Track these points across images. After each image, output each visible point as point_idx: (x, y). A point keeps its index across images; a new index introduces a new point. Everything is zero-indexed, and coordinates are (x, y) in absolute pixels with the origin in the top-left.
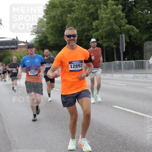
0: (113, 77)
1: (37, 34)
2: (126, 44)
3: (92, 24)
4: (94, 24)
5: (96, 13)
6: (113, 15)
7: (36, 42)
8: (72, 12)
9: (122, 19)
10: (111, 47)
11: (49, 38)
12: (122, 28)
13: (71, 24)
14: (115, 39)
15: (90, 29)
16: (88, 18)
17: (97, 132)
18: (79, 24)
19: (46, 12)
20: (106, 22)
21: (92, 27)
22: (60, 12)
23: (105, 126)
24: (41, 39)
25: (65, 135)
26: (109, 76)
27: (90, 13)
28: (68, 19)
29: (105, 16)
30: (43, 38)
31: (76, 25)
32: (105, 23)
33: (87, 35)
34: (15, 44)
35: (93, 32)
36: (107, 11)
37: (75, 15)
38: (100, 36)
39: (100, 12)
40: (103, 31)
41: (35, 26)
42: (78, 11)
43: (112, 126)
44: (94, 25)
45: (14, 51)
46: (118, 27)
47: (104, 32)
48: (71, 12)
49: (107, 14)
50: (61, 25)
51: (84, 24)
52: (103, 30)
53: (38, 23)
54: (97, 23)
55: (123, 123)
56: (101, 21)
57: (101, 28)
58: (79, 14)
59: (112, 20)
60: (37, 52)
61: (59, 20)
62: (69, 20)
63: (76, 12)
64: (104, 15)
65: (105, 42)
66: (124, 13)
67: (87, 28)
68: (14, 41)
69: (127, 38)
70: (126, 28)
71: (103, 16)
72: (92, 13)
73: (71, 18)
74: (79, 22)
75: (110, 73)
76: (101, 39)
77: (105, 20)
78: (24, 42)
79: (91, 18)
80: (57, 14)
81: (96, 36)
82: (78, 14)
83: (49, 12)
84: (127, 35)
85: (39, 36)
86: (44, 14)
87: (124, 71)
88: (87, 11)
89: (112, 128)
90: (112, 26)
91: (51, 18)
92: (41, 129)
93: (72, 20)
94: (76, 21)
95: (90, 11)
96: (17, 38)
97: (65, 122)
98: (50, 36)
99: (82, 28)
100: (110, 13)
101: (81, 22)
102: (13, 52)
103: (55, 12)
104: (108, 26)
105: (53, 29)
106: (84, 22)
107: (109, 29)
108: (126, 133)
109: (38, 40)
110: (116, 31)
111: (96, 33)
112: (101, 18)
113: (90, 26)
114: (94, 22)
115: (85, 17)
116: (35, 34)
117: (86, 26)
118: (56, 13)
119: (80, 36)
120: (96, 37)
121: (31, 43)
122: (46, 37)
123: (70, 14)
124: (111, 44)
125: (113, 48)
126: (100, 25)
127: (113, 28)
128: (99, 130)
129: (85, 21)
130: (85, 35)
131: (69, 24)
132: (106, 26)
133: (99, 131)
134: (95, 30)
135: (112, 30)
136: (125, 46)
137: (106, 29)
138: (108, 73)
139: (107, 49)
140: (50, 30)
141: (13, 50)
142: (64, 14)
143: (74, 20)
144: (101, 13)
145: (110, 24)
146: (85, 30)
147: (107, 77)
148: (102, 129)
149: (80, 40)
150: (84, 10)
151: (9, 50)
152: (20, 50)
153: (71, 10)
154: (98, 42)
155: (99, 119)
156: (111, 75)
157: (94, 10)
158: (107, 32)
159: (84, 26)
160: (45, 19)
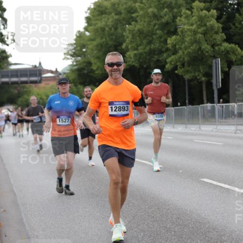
0: (202, 130)
1: (73, 58)
2: (223, 74)
3: (166, 41)
4: (169, 41)
5: (173, 24)
6: (202, 26)
7: (72, 71)
8: (133, 21)
9: (217, 33)
10: (199, 79)
11: (93, 65)
12: (216, 48)
13: (131, 42)
14: (205, 66)
15: (164, 49)
16: (160, 31)
17: (174, 223)
18: (145, 42)
19: (88, 19)
20: (190, 37)
21: (166, 47)
22: (112, 22)
23: (188, 212)
24: (81, 66)
26: (194, 129)
27: (163, 23)
28: (126, 33)
29: (188, 27)
30: (84, 64)
31: (139, 43)
32: (187, 39)
33: (158, 61)
34: (38, 74)
35: (168, 54)
36: (191, 21)
37: (138, 27)
38: (180, 62)
39: (180, 20)
40: (184, 53)
41: (71, 45)
42: (142, 19)
43: (199, 211)
44: (169, 44)
45: (36, 86)
46: (209, 47)
47: (186, 56)
48: (131, 20)
49: (192, 25)
50: (115, 43)
51: (153, 42)
52: (184, 51)
53: (76, 40)
54: (175, 40)
55: (218, 208)
56: (182, 37)
57: (180, 49)
58: (145, 25)
59: (200, 35)
60: (74, 88)
61: (112, 35)
62: (128, 35)
63: (139, 21)
64: (186, 27)
65: (188, 71)
66: (220, 23)
67: (158, 48)
68: (35, 69)
69: (224, 66)
70: (222, 48)
71: (184, 29)
72: (167, 23)
73: (130, 31)
74: (145, 38)
75: (195, 124)
76: (181, 66)
77: (189, 36)
78: (52, 72)
79: (166, 31)
80: (108, 23)
81: (173, 61)
82: (143, 24)
83: (95, 20)
84: (225, 61)
85: (77, 62)
86: (86, 24)
87: (220, 120)
88: (158, 20)
89: (200, 216)
90: (200, 45)
91: (98, 32)
92: (82, 216)
93: (133, 35)
94: (139, 36)
95: (164, 20)
96: (40, 64)
98: (96, 60)
99: (150, 49)
100: (196, 23)
101: (148, 38)
102: (34, 88)
103: (105, 21)
104: (192, 44)
105: (100, 50)
106: (153, 38)
107: (194, 50)
108: (223, 224)
109: (76, 67)
110: (207, 54)
111: (173, 57)
112: (182, 32)
113: (163, 45)
114: (169, 39)
115: (155, 30)
116: (71, 57)
117: (156, 45)
118: (106, 23)
119: (147, 61)
120: (173, 63)
121: (64, 73)
122: (90, 63)
123: (130, 24)
124: (199, 76)
125: (201, 82)
126: (180, 43)
127: (202, 49)
128: (178, 218)
129: (154, 36)
130: (155, 59)
131: (127, 41)
132: (190, 45)
133: (177, 220)
134: (172, 52)
135: (200, 52)
136: (222, 79)
137: (190, 50)
138: (192, 124)
139: (192, 83)
140: (95, 52)
141: (33, 85)
142: (120, 25)
143: (137, 35)
144: (181, 23)
145: (196, 41)
146: (155, 51)
147: (191, 130)
148: (182, 218)
149: (146, 68)
150: (152, 18)
151: (28, 85)
152: (46, 84)
153: (132, 17)
154: (176, 72)
155: (178, 200)
156: (198, 126)
157: (170, 17)
158: (191, 56)
159: (152, 45)
160: (87, 33)
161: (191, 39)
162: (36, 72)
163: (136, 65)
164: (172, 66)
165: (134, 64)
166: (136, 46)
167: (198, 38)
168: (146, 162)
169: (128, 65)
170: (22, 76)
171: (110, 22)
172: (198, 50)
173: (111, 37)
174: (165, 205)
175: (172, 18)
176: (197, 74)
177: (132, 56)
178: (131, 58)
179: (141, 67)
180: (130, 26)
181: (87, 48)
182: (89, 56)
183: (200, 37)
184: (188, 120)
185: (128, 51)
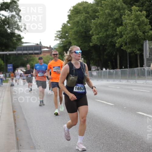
0: (137, 83)
1: (60, 40)
2: (150, 50)
3: (116, 29)
4: (118, 30)
5: (120, 19)
6: (137, 21)
7: (60, 47)
8: (96, 17)
9: (146, 25)
10: (135, 53)
11: (72, 44)
12: (146, 34)
14: (139, 45)
15: (115, 35)
16: (113, 24)
17: (121, 138)
18: (103, 30)
19: (69, 17)
21: (116, 33)
22: (83, 17)
23: (130, 132)
24: (65, 44)
25: (89, 141)
26: (132, 82)
27: (114, 19)
28: (92, 24)
29: (129, 21)
30: (67, 43)
31: (100, 31)
32: (129, 28)
33: (111, 42)
34: (39, 49)
35: (117, 38)
36: (131, 17)
37: (99, 21)
38: (124, 42)
39: (124, 17)
40: (126, 37)
41: (59, 31)
42: (102, 17)
43: (136, 132)
44: (118, 31)
45: (37, 56)
46: (141, 33)
47: (128, 38)
49: (131, 20)
50: (85, 30)
51: (109, 30)
52: (127, 36)
53: (62, 29)
54: (121, 29)
56: (125, 27)
57: (124, 34)
58: (104, 20)
59: (136, 26)
60: (61, 57)
62: (93, 26)
63: (100, 17)
64: (128, 21)
65: (129, 48)
66: (148, 19)
67: (111, 34)
68: (37, 46)
70: (149, 34)
71: (127, 22)
72: (117, 19)
73: (95, 24)
74: (103, 27)
75: (133, 79)
76: (125, 45)
77: (130, 26)
78: (47, 48)
79: (116, 24)
80: (81, 19)
82: (102, 19)
83: (73, 17)
85: (62, 42)
86: (68, 19)
87: (148, 77)
88: (111, 17)
90: (136, 32)
91: (75, 24)
93: (96, 26)
94: (100, 27)
95: (115, 17)
96: (40, 43)
97: (89, 128)
98: (74, 40)
99: (106, 34)
100: (134, 19)
101: (105, 28)
102: (37, 58)
103: (79, 17)
104: (131, 31)
105: (76, 35)
106: (108, 28)
107: (132, 35)
109: (62, 45)
110: (140, 37)
111: (120, 39)
112: (125, 24)
113: (114, 32)
114: (118, 28)
115: (109, 23)
116: (59, 39)
117: (110, 32)
118: (80, 18)
119: (105, 42)
120: (120, 43)
121: (55, 49)
122: (70, 43)
123: (94, 19)
124: (135, 50)
125: (136, 55)
126: (124, 31)
127: (137, 34)
128: (124, 136)
130: (109, 41)
131: (93, 30)
132: (130, 32)
134: (119, 36)
135: (136, 36)
136: (149, 53)
137: (130, 35)
140: (74, 36)
141: (36, 55)
142: (88, 19)
143: (98, 26)
144: (125, 19)
145: (134, 30)
146: (109, 36)
147: (131, 83)
148: (126, 135)
149: (104, 46)
150: (108, 16)
151: (33, 55)
152: (44, 55)
153: (96, 15)
154: (122, 48)
155: (123, 125)
156: (135, 81)
157: (119, 15)
158: (131, 38)
159: (108, 32)
160: (69, 25)
161: (131, 29)
162: (38, 48)
163: (98, 44)
164: (119, 45)
165: (97, 43)
166: (98, 33)
167: (135, 27)
168: (104, 102)
169: (94, 44)
170: (29, 50)
171: (82, 18)
172: (135, 35)
173: (83, 26)
174: (116, 128)
175: (120, 16)
176: (134, 49)
177: (96, 39)
178: (95, 40)
179: (101, 45)
180: (94, 20)
181: (69, 33)
182: (70, 38)
183: (136, 27)
184: (129, 77)
185: (93, 35)
